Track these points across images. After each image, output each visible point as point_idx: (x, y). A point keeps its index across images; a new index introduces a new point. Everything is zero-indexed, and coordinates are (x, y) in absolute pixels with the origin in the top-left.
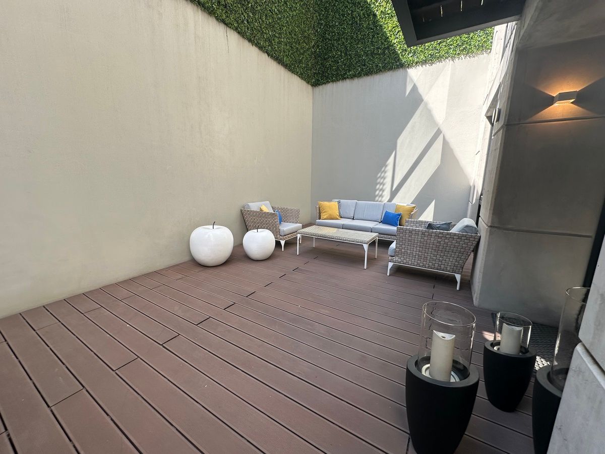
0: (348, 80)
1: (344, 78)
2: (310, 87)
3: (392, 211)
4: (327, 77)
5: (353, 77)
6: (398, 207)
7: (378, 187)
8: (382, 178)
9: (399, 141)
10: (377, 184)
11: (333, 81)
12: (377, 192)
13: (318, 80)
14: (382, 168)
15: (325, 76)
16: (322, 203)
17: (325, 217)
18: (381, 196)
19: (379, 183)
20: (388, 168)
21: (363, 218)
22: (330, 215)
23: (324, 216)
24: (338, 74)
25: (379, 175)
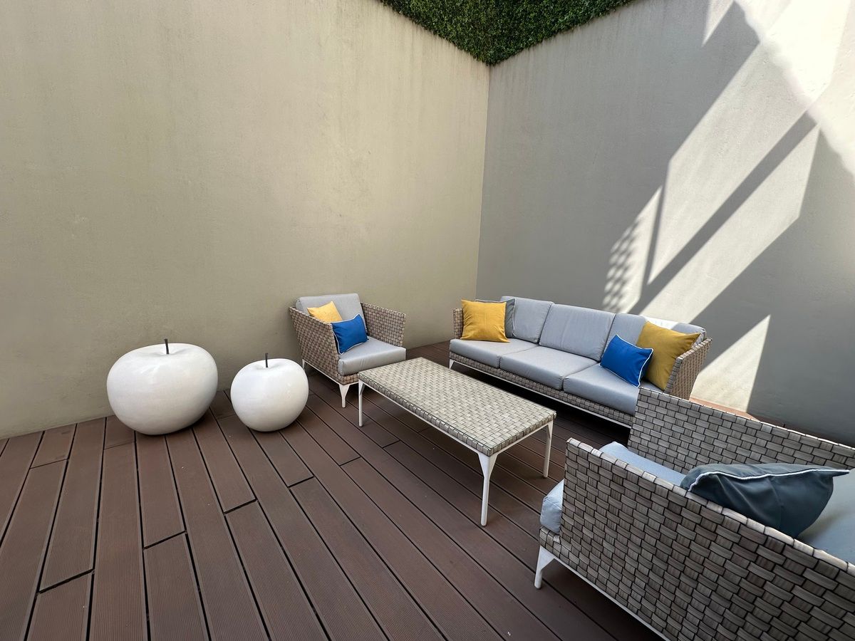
0: (560, 37)
1: (552, 34)
2: (482, 67)
3: (629, 338)
4: (518, 40)
5: (569, 27)
6: (647, 332)
7: (611, 273)
8: (623, 253)
9: (676, 164)
10: (611, 267)
11: (528, 46)
12: (609, 286)
13: (500, 50)
14: (625, 230)
15: (514, 39)
16: (469, 302)
17: (470, 334)
18: (618, 294)
19: (614, 264)
20: (637, 231)
21: (558, 345)
22: (482, 330)
23: (469, 331)
24: (539, 27)
25: (616, 246)
